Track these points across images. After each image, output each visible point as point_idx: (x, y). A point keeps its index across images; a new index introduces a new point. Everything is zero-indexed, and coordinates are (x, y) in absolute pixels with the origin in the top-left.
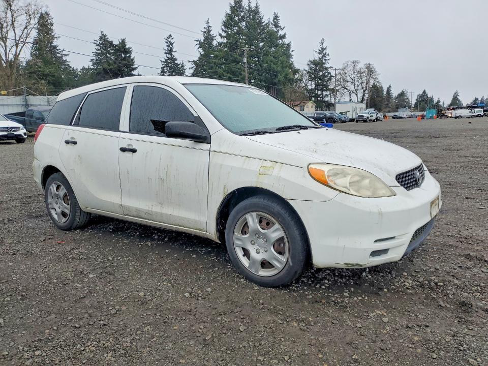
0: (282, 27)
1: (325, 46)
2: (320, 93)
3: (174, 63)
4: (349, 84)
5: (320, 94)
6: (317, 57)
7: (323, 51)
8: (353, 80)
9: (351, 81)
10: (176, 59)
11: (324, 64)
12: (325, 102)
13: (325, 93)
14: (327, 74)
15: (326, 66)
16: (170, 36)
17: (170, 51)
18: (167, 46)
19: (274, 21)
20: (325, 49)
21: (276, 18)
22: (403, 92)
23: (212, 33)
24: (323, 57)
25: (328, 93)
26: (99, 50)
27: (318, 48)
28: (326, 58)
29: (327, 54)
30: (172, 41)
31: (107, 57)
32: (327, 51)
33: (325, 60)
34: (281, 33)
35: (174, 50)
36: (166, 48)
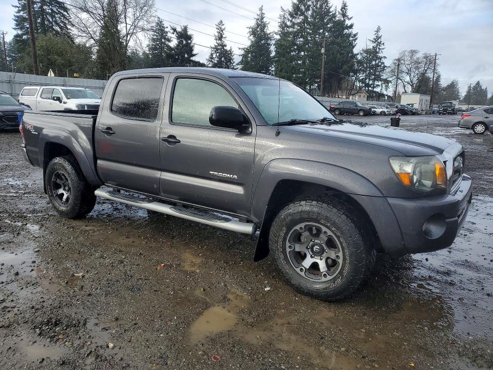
0: (349, 17)
1: (380, 34)
2: (371, 82)
3: (223, 49)
4: (404, 75)
5: (371, 84)
6: (371, 46)
7: (378, 40)
8: (409, 70)
9: (407, 71)
10: (226, 46)
11: (378, 53)
12: (375, 92)
13: (376, 83)
14: (380, 64)
15: (380, 55)
16: (221, 22)
17: (220, 37)
18: (217, 32)
19: (341, 10)
20: (380, 38)
21: (344, 7)
22: (453, 83)
23: (265, 20)
24: (377, 46)
25: (380, 83)
26: (155, 35)
27: (373, 37)
28: (380, 48)
29: (382, 43)
30: (223, 27)
31: (162, 43)
32: (383, 40)
33: (379, 49)
34: (348, 23)
35: (224, 36)
36: (217, 34)
